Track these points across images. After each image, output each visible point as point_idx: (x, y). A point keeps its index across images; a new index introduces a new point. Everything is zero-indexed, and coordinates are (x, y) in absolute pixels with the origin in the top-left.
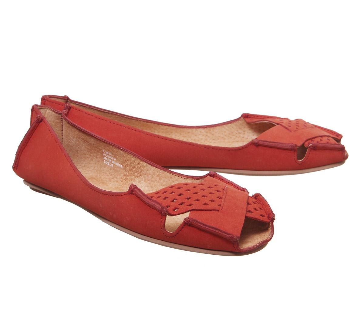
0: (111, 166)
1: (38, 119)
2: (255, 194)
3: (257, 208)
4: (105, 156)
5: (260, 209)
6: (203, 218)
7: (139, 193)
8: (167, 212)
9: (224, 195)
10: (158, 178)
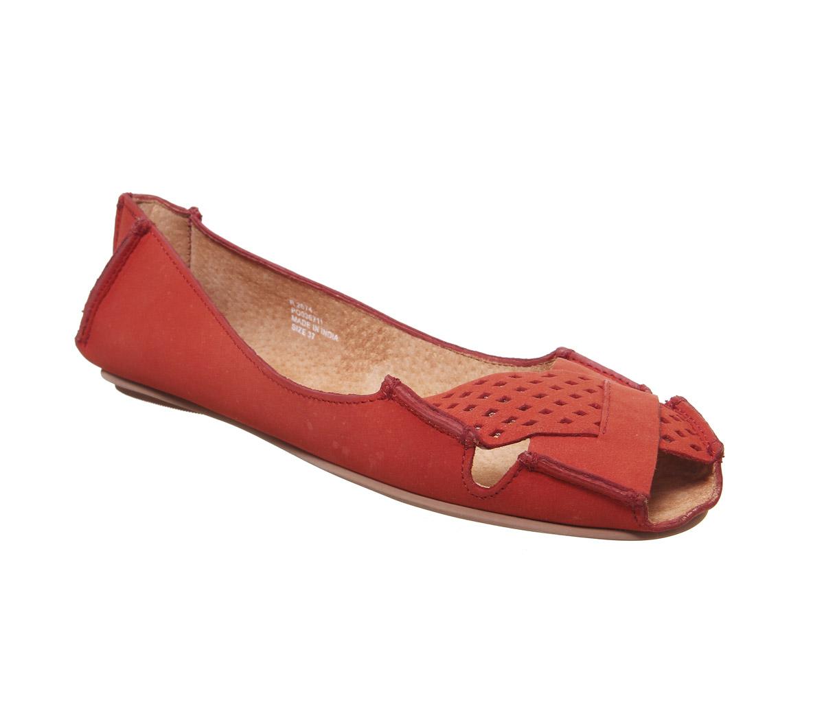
0: (309, 337)
1: (140, 227)
2: (672, 398)
3: (682, 430)
4: (295, 315)
5: (689, 431)
6: (561, 453)
7: (408, 396)
8: (477, 440)
9: (605, 400)
10: (427, 365)
